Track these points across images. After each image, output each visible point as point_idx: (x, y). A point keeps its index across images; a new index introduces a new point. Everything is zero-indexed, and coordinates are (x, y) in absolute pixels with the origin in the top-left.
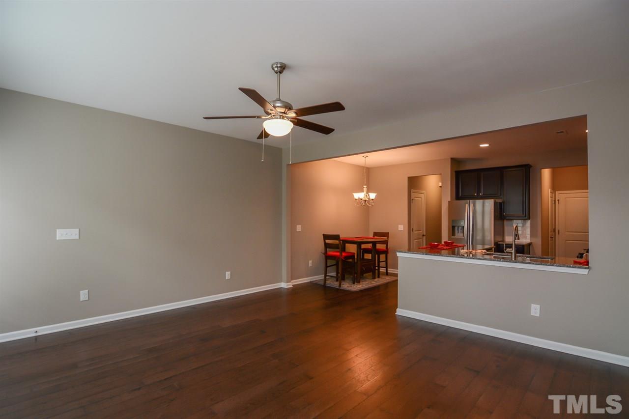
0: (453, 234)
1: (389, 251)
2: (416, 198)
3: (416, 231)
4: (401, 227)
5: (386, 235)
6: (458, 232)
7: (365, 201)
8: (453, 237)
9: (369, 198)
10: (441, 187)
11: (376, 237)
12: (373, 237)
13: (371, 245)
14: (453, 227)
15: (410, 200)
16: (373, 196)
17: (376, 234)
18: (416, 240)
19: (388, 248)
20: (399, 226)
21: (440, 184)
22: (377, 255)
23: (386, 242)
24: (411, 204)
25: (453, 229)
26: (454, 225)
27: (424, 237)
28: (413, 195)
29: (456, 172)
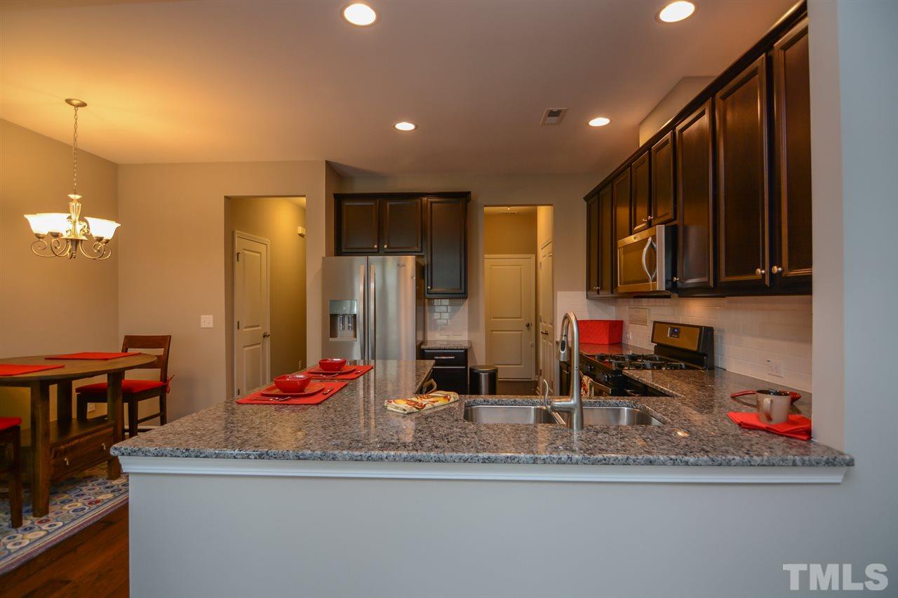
0: (333, 333)
1: (171, 384)
2: (246, 252)
3: (246, 328)
4: (207, 321)
5: (162, 341)
6: (343, 329)
7: (76, 242)
8: (331, 339)
9: (88, 235)
10: (301, 235)
11: (131, 351)
12: (125, 350)
13: (105, 376)
14: (333, 317)
15: (232, 257)
16: (104, 228)
17: (131, 341)
18: (246, 349)
19: (169, 375)
20: (203, 318)
21: (300, 230)
22: (126, 405)
23: (162, 363)
24: (237, 264)
25: (333, 321)
26: (334, 312)
27: (268, 340)
28: (239, 244)
29: (335, 195)
